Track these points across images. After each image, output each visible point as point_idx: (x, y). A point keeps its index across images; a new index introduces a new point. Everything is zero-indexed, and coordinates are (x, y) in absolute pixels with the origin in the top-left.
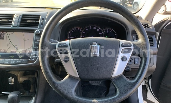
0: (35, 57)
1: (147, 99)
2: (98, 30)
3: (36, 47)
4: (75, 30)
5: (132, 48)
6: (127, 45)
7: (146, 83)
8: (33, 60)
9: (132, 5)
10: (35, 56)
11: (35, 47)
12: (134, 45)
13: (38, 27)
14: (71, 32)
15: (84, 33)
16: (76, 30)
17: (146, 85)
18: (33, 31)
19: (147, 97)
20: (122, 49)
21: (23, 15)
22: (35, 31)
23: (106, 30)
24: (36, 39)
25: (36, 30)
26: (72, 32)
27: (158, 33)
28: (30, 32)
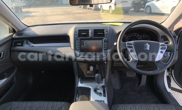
1: (171, 86)
2: (137, 36)
5: (166, 47)
6: (163, 45)
7: (169, 74)
9: (144, 9)
11: (104, 48)
12: (167, 46)
17: (169, 75)
19: (171, 85)
20: (161, 47)
21: (94, 30)
22: (104, 39)
23: (143, 36)
27: (177, 37)
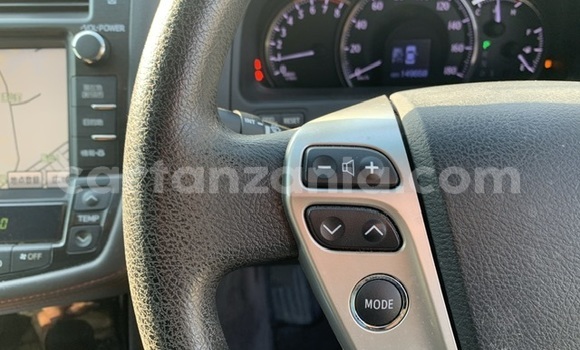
0: (98, 223)
3: (92, 153)
4: (307, 12)
8: (86, 241)
10: (94, 218)
11: (85, 153)
13: (86, 9)
14: (283, 23)
15: (361, 25)
16: (312, 10)
18: (55, 38)
22: (74, 41)
24: (85, 95)
25: (77, 28)
26: (290, 21)
28: (38, 47)
